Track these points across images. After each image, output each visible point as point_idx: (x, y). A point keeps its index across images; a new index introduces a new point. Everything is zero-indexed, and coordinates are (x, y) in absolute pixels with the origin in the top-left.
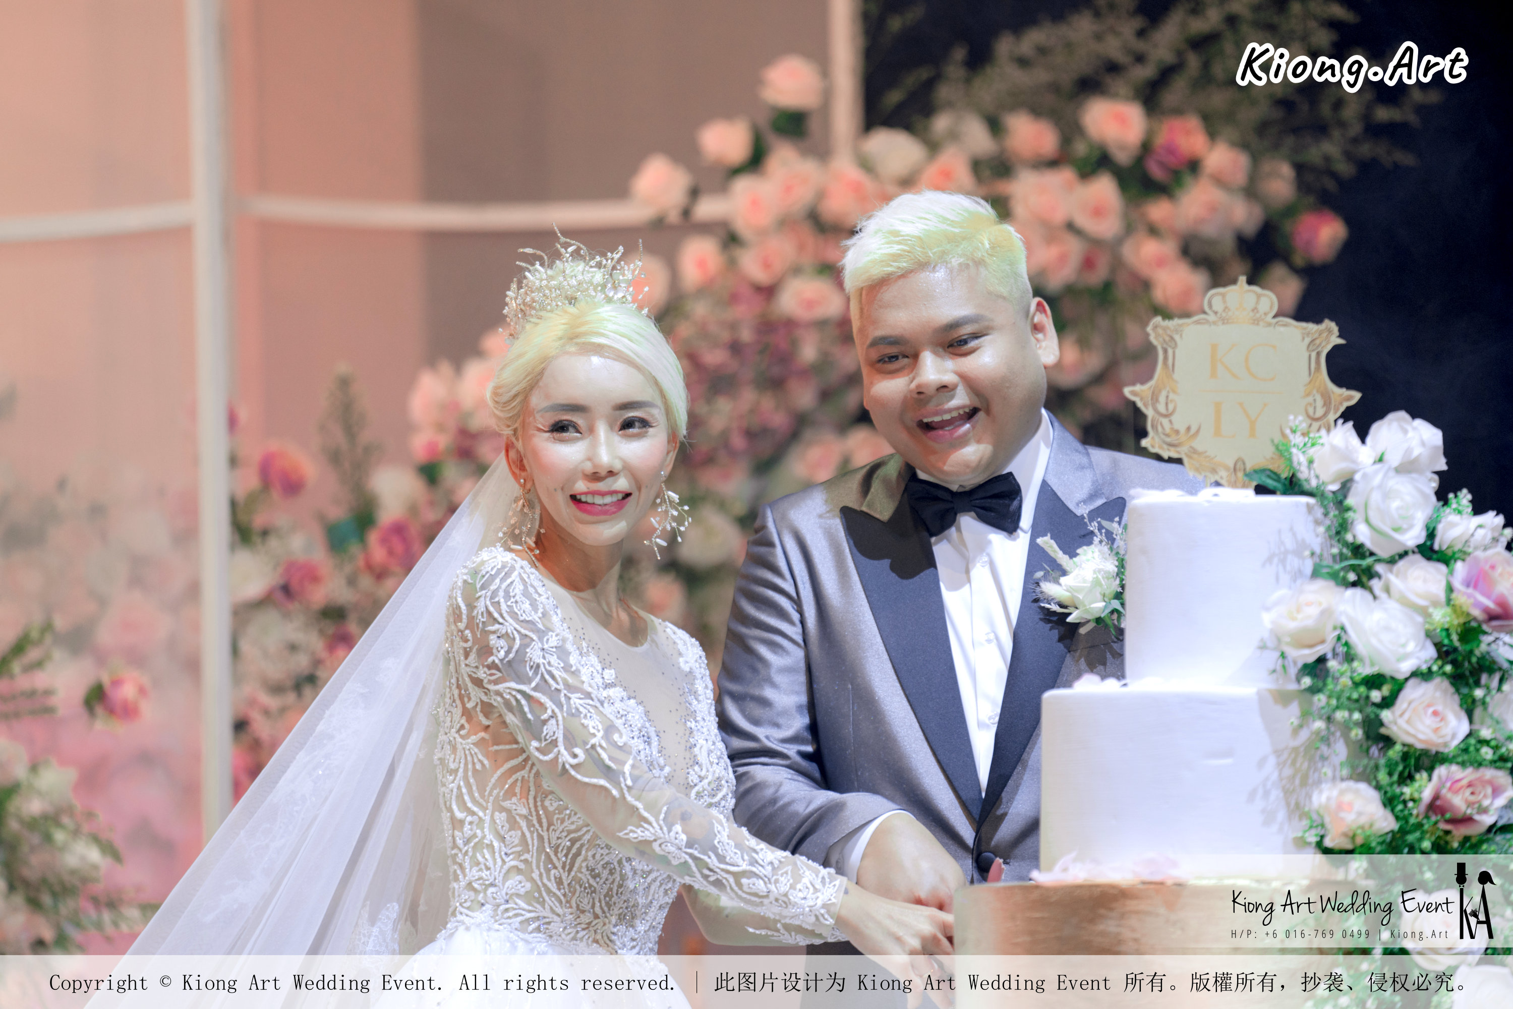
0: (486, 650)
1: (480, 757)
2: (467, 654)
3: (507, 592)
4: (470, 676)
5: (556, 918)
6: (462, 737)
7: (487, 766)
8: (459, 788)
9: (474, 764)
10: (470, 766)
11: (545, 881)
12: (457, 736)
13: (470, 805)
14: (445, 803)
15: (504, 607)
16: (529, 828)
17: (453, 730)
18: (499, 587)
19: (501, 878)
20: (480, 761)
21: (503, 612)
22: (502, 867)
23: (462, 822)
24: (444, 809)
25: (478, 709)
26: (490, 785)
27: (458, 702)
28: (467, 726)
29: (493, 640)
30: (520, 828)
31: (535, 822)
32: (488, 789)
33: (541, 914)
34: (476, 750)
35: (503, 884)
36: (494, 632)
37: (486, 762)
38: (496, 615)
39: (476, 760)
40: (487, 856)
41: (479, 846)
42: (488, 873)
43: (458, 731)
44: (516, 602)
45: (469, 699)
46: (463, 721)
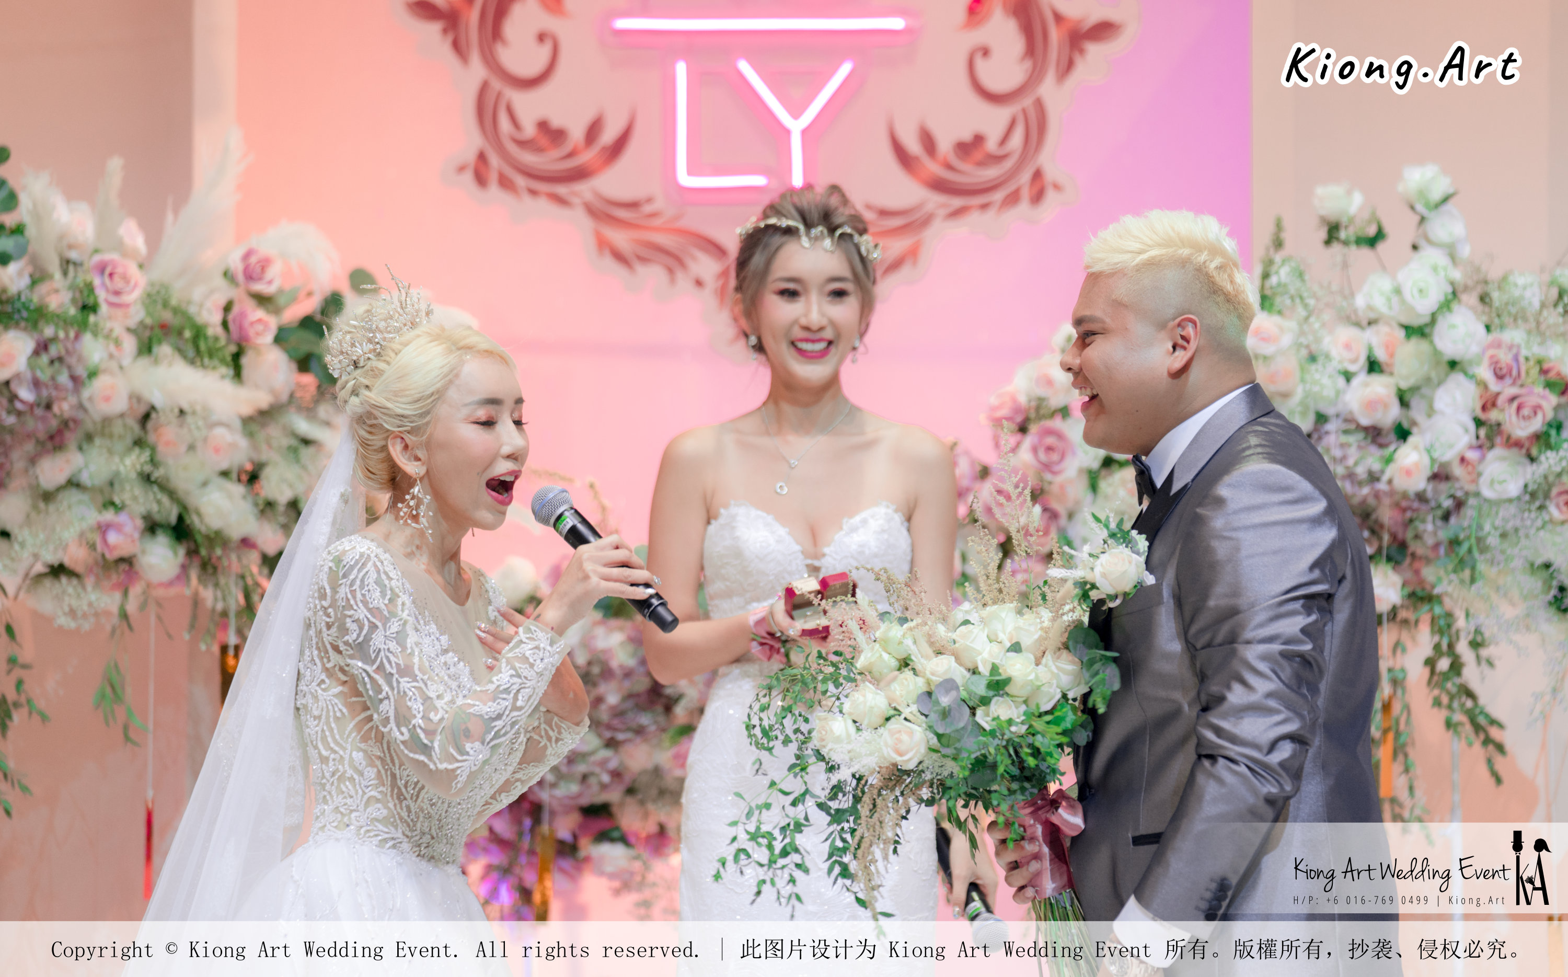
0: (344, 630)
1: (340, 706)
2: (329, 626)
3: (362, 581)
4: (331, 644)
5: (406, 840)
6: (324, 690)
7: (346, 714)
8: (323, 731)
9: (335, 712)
10: (331, 714)
11: (399, 810)
12: (317, 688)
13: (332, 745)
14: (312, 742)
15: (359, 596)
16: (384, 767)
17: (314, 684)
18: (357, 577)
19: (362, 806)
20: (340, 710)
21: (358, 599)
22: (362, 796)
23: (327, 759)
24: (310, 744)
25: (337, 669)
26: (349, 729)
27: (317, 661)
28: (327, 681)
29: (349, 623)
30: (376, 766)
31: (389, 761)
32: (347, 732)
33: (395, 836)
34: (336, 701)
35: (365, 810)
36: (350, 617)
37: (345, 710)
38: (352, 602)
39: (336, 709)
40: (350, 787)
41: (341, 779)
42: (351, 800)
43: (319, 685)
44: (369, 591)
45: (329, 661)
46: (323, 677)
